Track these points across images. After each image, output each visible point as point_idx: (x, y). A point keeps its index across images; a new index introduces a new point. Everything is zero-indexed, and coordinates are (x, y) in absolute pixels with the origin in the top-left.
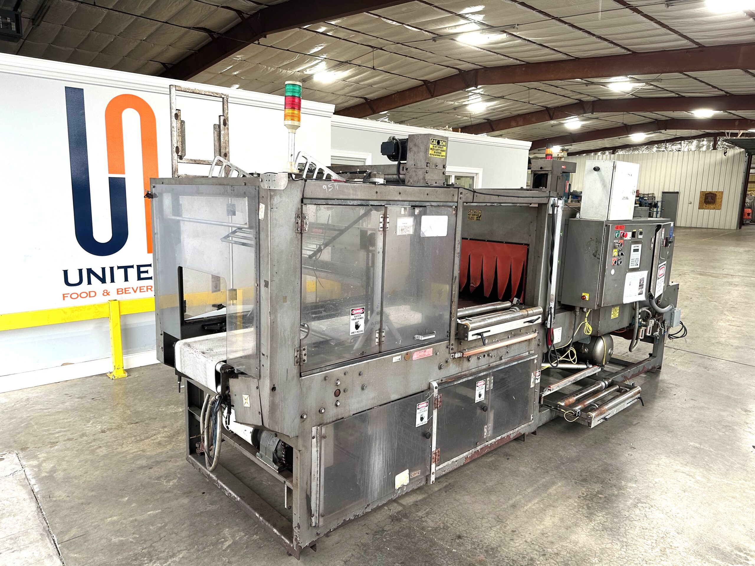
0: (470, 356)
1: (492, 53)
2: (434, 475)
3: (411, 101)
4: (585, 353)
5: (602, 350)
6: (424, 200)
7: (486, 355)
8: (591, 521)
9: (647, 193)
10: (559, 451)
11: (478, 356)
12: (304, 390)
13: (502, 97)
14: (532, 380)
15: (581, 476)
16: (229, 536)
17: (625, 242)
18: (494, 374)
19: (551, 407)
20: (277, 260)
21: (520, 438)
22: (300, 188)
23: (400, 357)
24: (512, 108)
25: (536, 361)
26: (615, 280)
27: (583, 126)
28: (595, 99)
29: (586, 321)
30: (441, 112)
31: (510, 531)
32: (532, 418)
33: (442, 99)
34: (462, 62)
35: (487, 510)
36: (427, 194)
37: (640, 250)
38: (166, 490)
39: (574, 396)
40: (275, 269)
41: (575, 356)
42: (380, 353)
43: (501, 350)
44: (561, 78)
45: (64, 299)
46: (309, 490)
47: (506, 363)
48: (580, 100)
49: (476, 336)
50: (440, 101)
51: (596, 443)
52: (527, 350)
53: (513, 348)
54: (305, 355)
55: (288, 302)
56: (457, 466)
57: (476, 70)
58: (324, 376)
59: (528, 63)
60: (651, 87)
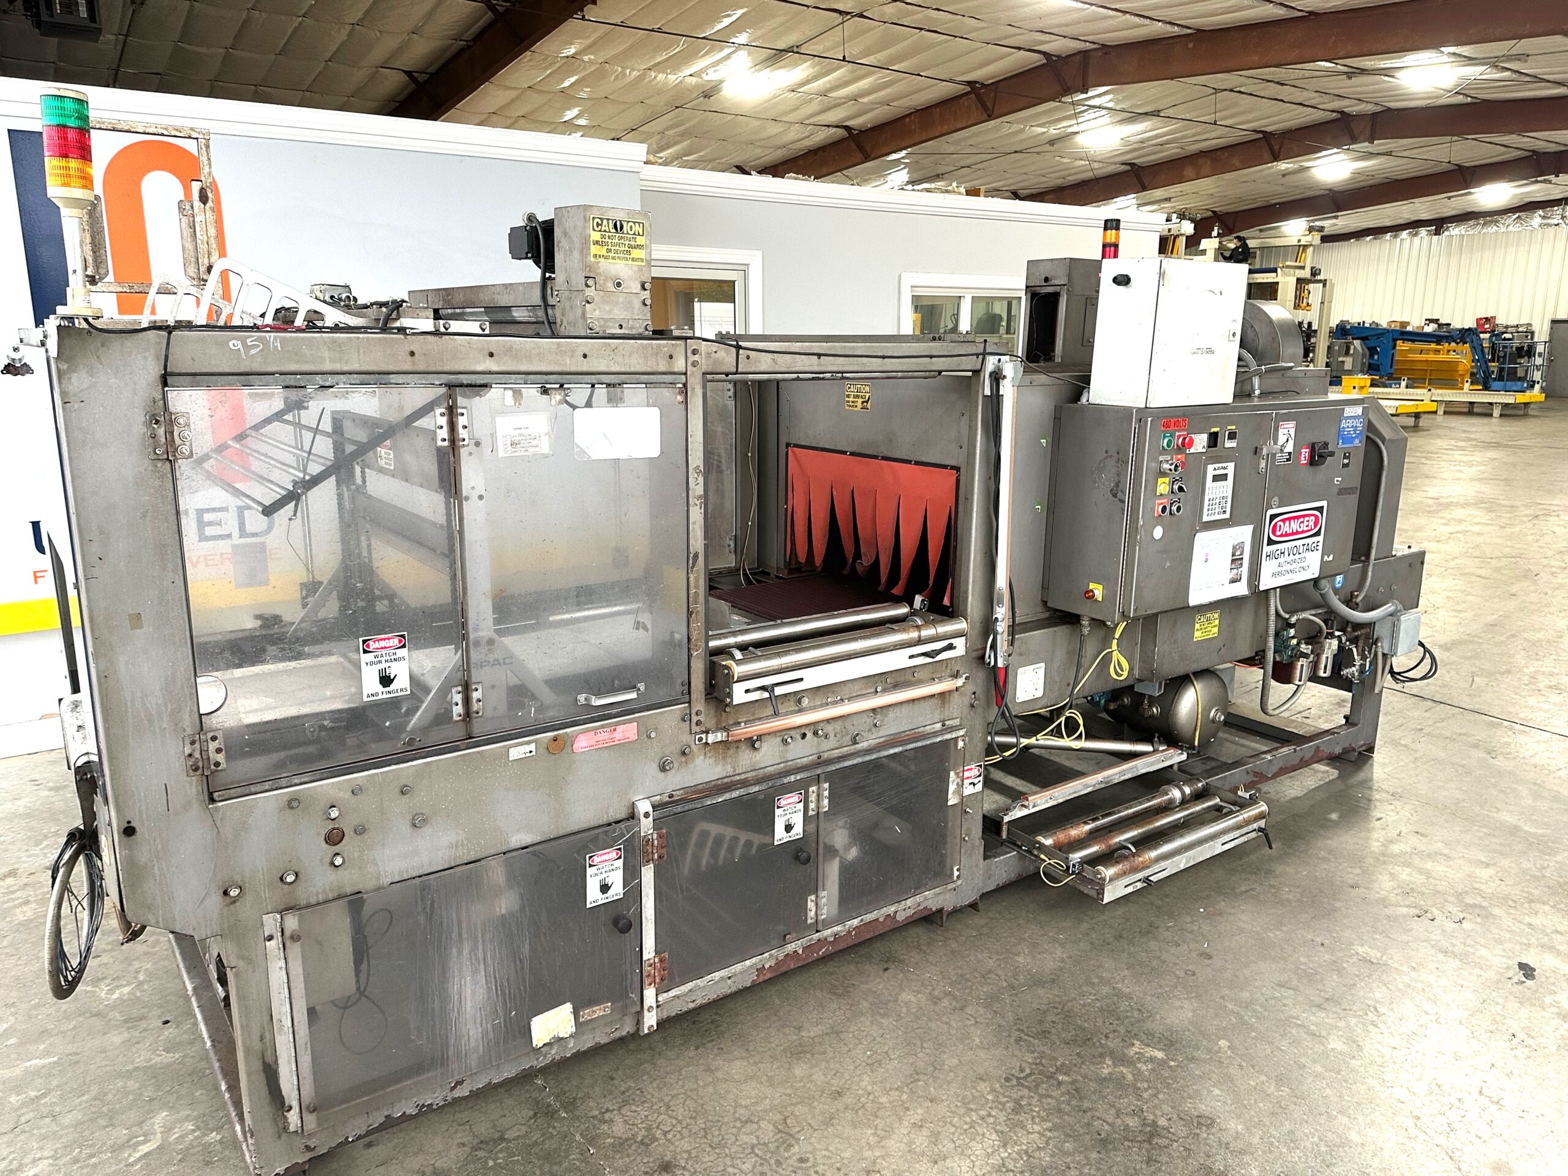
0: (760, 737)
1: (1111, 13)
2: (654, 1013)
3: (946, 128)
4: (1153, 716)
5: (1191, 709)
6: (573, 369)
7: (809, 735)
8: (1005, 1146)
9: (1515, 323)
10: (1018, 954)
11: (784, 736)
12: (227, 831)
13: (1155, 114)
14: (952, 787)
15: (1041, 1022)
16: (159, 1130)
17: (1191, 458)
18: (830, 777)
19: (1020, 847)
20: (99, 527)
21: (930, 919)
22: (152, 351)
23: (532, 747)
24: (1183, 137)
25: (961, 744)
26: (1165, 552)
27: (1357, 173)
28: (1379, 109)
29: (1114, 647)
30: (1021, 152)
31: (795, 1158)
32: (956, 873)
33: (1019, 122)
34: (1047, 37)
35: (767, 1101)
36: (585, 356)
37: (1231, 478)
38: (94, 1011)
39: (1086, 823)
40: (95, 549)
41: (1082, 728)
42: (470, 740)
43: (856, 720)
44: (1274, 63)
45: (36, 582)
46: (269, 1053)
47: (869, 751)
48: (1342, 113)
49: (758, 692)
50: (1015, 127)
51: (1119, 937)
52: (937, 717)
53: (891, 714)
54: (219, 751)
55: (147, 628)
56: (734, 989)
57: (1084, 53)
58: (286, 798)
59: (1199, 31)
60: (1507, 74)
